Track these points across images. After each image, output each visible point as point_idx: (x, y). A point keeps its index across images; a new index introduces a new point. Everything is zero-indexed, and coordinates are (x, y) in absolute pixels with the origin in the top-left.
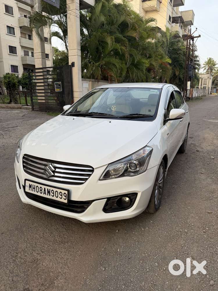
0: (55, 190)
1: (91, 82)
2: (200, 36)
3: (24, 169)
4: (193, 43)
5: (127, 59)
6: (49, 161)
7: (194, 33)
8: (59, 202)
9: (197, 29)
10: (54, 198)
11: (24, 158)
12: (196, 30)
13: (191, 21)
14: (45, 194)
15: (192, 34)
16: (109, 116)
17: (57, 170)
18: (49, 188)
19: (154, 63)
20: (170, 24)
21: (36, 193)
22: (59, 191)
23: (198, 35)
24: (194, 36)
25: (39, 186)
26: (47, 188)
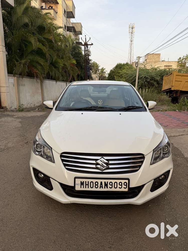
0: (113, 181)
1: (16, 77)
2: (92, 44)
3: (66, 167)
4: (88, 49)
5: (48, 58)
6: (98, 155)
7: (88, 41)
8: (119, 192)
9: (90, 38)
10: (113, 189)
11: (61, 156)
12: (90, 40)
13: (80, 31)
14: (101, 188)
15: (87, 42)
16: (109, 109)
17: (111, 162)
18: (106, 181)
19: (66, 64)
20: (66, 32)
21: (90, 189)
22: (118, 181)
23: (91, 44)
24: (88, 44)
25: (94, 181)
26: (103, 181)
